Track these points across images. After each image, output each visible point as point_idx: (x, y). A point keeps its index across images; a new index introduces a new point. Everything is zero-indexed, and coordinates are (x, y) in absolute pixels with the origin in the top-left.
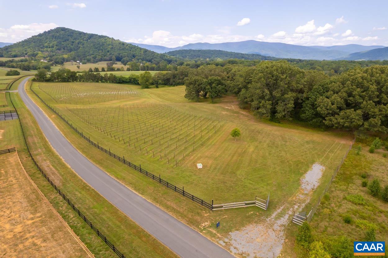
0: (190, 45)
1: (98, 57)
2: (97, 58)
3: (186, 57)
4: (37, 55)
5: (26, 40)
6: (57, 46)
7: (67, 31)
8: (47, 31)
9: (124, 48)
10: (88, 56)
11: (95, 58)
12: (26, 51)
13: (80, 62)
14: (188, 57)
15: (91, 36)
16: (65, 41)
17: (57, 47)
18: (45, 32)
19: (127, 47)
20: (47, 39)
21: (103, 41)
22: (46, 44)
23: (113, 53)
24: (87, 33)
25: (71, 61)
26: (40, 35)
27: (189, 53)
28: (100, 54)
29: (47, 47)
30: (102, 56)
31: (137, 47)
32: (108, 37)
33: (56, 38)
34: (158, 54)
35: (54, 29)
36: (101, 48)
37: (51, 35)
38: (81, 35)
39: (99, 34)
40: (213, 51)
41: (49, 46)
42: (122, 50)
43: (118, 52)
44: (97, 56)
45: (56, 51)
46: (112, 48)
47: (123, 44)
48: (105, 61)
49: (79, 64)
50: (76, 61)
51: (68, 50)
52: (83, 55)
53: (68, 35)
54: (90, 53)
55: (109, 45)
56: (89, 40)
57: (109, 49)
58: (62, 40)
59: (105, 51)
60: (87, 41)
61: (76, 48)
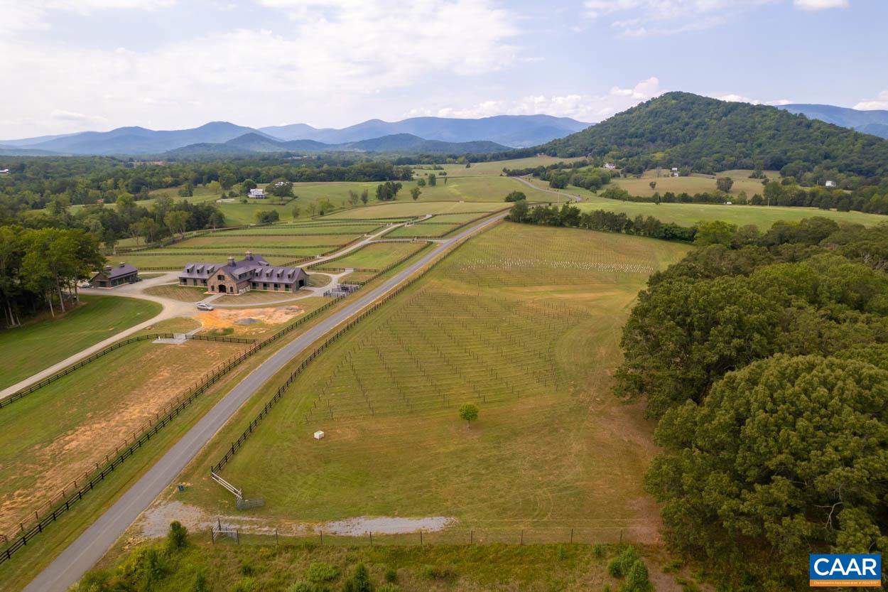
7: (684, 99)
8: (645, 102)
10: (706, 155)
11: (720, 161)
13: (678, 170)
15: (733, 108)
16: (671, 121)
19: (818, 133)
21: (758, 118)
24: (725, 102)
25: (658, 167)
28: (737, 152)
29: (632, 136)
30: (738, 157)
32: (775, 108)
33: (656, 117)
35: (659, 96)
36: (746, 136)
37: (648, 110)
38: (711, 107)
41: (637, 133)
42: (796, 141)
43: (783, 147)
44: (726, 156)
45: (645, 145)
46: (773, 137)
47: (809, 125)
48: (743, 168)
49: (673, 175)
50: (671, 169)
51: (670, 141)
52: (695, 153)
53: (682, 110)
54: (714, 149)
55: (769, 128)
56: (724, 118)
57: (764, 139)
58: (666, 120)
59: (752, 144)
60: (719, 120)
61: (688, 138)
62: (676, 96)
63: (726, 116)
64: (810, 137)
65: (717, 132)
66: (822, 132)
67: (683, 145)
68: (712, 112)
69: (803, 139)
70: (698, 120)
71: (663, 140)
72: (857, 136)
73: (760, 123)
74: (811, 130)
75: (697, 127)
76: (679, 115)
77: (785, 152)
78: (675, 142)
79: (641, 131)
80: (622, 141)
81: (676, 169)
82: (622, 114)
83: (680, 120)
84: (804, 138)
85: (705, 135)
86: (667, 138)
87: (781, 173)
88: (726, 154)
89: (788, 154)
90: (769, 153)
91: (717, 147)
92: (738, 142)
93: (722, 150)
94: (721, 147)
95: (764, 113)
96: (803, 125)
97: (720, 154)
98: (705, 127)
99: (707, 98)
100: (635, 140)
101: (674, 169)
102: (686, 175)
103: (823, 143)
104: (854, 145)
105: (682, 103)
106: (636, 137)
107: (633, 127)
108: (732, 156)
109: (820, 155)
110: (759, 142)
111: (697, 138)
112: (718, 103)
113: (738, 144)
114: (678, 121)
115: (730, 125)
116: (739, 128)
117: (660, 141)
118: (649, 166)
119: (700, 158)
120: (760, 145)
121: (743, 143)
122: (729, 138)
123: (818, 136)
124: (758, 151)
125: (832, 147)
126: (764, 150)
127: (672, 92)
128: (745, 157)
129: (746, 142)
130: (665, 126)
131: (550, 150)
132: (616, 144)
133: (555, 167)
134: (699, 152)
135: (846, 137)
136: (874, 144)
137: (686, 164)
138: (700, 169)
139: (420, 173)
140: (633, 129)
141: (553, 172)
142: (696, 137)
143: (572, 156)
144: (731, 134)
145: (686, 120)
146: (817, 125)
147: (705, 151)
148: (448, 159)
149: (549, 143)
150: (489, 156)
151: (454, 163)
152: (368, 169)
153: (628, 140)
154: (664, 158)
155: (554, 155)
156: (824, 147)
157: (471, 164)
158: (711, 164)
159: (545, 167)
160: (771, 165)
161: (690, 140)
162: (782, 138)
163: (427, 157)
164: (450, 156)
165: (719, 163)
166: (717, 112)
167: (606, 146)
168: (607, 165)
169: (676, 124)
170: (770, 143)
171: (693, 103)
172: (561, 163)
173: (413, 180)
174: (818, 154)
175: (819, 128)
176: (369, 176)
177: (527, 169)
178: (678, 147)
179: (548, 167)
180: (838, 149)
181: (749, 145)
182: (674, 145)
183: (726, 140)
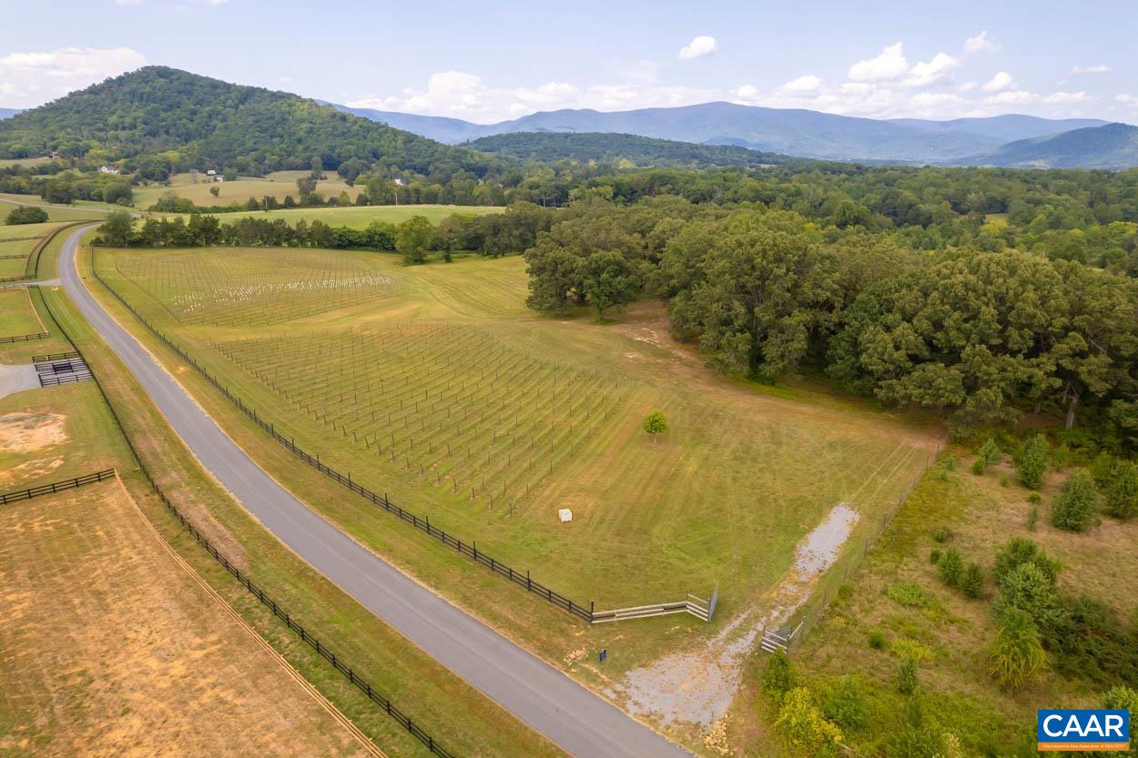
0: (540, 116)
1: (272, 159)
2: (267, 162)
3: (529, 155)
4: (87, 151)
5: (51, 103)
6: (146, 123)
7: (174, 77)
8: (114, 78)
9: (345, 130)
10: (241, 154)
11: (260, 160)
12: (53, 139)
13: (217, 174)
14: (534, 154)
15: (249, 94)
16: (170, 108)
17: (147, 128)
18: (109, 82)
19: (356, 127)
20: (115, 101)
21: (285, 108)
22: (113, 119)
23: (313, 147)
24: (234, 85)
25: (191, 171)
26: (94, 90)
27: (538, 144)
28: (277, 150)
29: (116, 127)
30: (280, 156)
31: (383, 126)
32: (300, 97)
33: (142, 100)
34: (447, 148)
35: (134, 70)
36: (279, 129)
37: (126, 89)
38: (218, 91)
39: (269, 89)
40: (605, 136)
41: (122, 123)
42: (338, 136)
43: (328, 143)
44: (266, 154)
45: (143, 140)
46: (311, 131)
47: (344, 118)
48: (292, 169)
49: (215, 180)
50: (207, 172)
51: (180, 136)
52: (225, 152)
53: (179, 92)
54: (247, 146)
55: (302, 121)
56: (241, 106)
57: (302, 133)
58: (160, 106)
59: (290, 139)
60: (236, 107)
61: (204, 131)
62: (164, 73)
63: (243, 104)
64: (349, 131)
65: (240, 123)
66: (361, 126)
67: (201, 141)
68: (222, 98)
69: (343, 134)
70: (210, 108)
71: (167, 133)
72: (395, 133)
73: (289, 114)
74: (349, 124)
75: (210, 116)
76: (178, 99)
77: (333, 148)
78: (187, 138)
79: (128, 120)
80: (102, 134)
81: (213, 172)
82: (80, 94)
83: (183, 107)
84: (345, 133)
85: (226, 127)
86: (172, 130)
87: (340, 174)
88: (265, 152)
89: (337, 152)
90: (315, 149)
91: (249, 144)
92: (272, 137)
93: (258, 146)
94: (255, 143)
95: (288, 101)
96: (337, 117)
97: (258, 152)
98: (220, 117)
99: (207, 78)
100: (122, 134)
101: (210, 172)
102: (233, 179)
103: (365, 138)
104: (396, 142)
105: (175, 83)
106: (124, 128)
107: (112, 114)
108: (273, 155)
110: (297, 137)
111: (217, 132)
112: (228, 87)
113: (275, 140)
114: (179, 107)
115: (253, 115)
116: (267, 119)
117: (166, 136)
118: (173, 168)
119: (235, 157)
120: (300, 141)
121: (280, 139)
122: (260, 132)
123: (358, 130)
124: (300, 147)
125: (376, 143)
126: (309, 147)
127: (153, 67)
128: (289, 155)
129: (282, 137)
130: (163, 115)
134: (229, 151)
135: (385, 133)
137: (223, 165)
138: (243, 171)
142: (214, 130)
144: (261, 127)
145: (191, 107)
146: (352, 119)
147: (237, 149)
153: (112, 132)
154: (186, 159)
156: (369, 143)
158: (253, 164)
161: (208, 133)
162: (321, 133)
165: (261, 163)
166: (230, 98)
167: (79, 140)
168: (104, 169)
169: (178, 112)
170: (311, 139)
171: (192, 85)
174: (368, 152)
175: (355, 123)
178: (195, 144)
180: (383, 146)
181: (286, 140)
182: (187, 141)
183: (257, 134)
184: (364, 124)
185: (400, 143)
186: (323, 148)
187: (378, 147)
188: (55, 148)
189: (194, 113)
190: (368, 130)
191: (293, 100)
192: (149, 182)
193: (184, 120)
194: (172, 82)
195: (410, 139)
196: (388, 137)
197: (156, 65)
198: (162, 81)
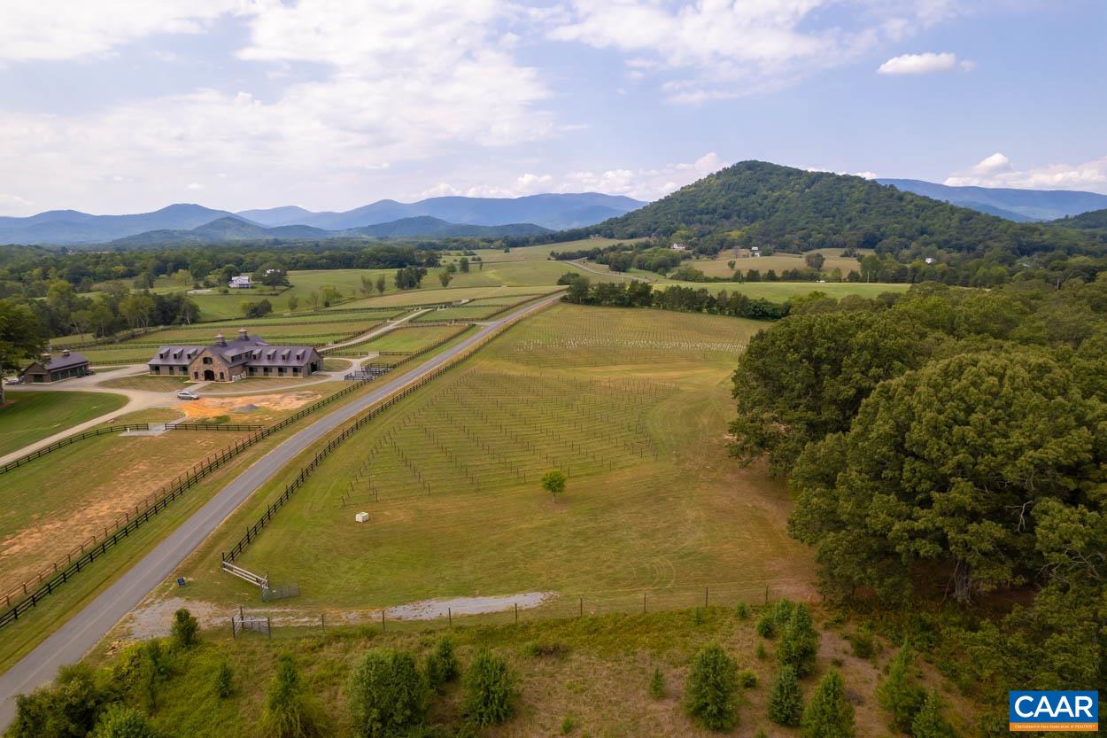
1: (817, 237)
2: (811, 240)
6: (724, 208)
7: (760, 168)
8: (715, 173)
9: (898, 209)
10: (790, 232)
13: (758, 250)
15: (817, 178)
16: (747, 194)
17: (724, 212)
19: (912, 206)
21: (845, 190)
23: (859, 226)
26: (698, 184)
28: (825, 228)
29: (702, 212)
30: (827, 234)
31: (941, 205)
32: (863, 179)
33: (728, 189)
34: (1011, 224)
35: (731, 166)
36: (834, 210)
37: (719, 181)
38: (791, 177)
39: (837, 173)
41: (708, 208)
42: (889, 215)
43: (876, 222)
44: (813, 233)
45: (718, 222)
46: (864, 211)
47: (901, 198)
48: (833, 247)
49: (753, 255)
50: (750, 248)
51: (747, 218)
52: (777, 230)
53: (759, 181)
54: (799, 225)
55: (857, 202)
56: (807, 190)
57: (854, 213)
58: (740, 194)
59: (841, 219)
60: (802, 192)
61: (768, 213)
62: (751, 166)
63: (809, 187)
64: (903, 210)
65: (800, 205)
66: (916, 205)
67: (763, 222)
68: (792, 183)
69: (895, 213)
70: (779, 193)
71: (739, 216)
72: (953, 210)
73: (848, 195)
74: (904, 203)
75: (777, 200)
76: (756, 187)
77: (878, 228)
78: (752, 219)
79: (712, 206)
80: (690, 218)
81: (756, 248)
82: (689, 187)
83: (757, 193)
84: (898, 212)
85: (786, 209)
86: (743, 213)
87: (876, 251)
88: (812, 231)
89: (882, 230)
90: (860, 228)
91: (802, 223)
92: (824, 217)
93: (807, 226)
94: (807, 223)
95: (850, 183)
96: (895, 197)
97: (805, 231)
98: (786, 200)
99: (786, 167)
100: (706, 218)
101: (754, 248)
102: (769, 255)
103: (918, 217)
104: (951, 220)
105: (758, 173)
106: (707, 213)
107: (703, 201)
108: (819, 233)
109: (916, 230)
110: (848, 216)
111: (778, 214)
112: (799, 173)
113: (826, 219)
114: (755, 194)
115: (815, 198)
116: (825, 201)
117: (736, 218)
118: (725, 245)
119: (783, 235)
120: (849, 220)
121: (831, 218)
122: (815, 213)
123: (911, 209)
124: (848, 226)
125: (928, 221)
126: (855, 226)
127: (746, 162)
128: (835, 234)
129: (834, 216)
130: (740, 201)
131: (606, 230)
132: (684, 222)
133: (613, 249)
134: (782, 229)
135: (942, 211)
136: (971, 218)
137: (767, 242)
138: (784, 248)
139: (449, 258)
140: (703, 205)
141: (612, 255)
142: (777, 211)
143: (632, 236)
144: (817, 209)
145: (765, 193)
146: (910, 197)
147: (789, 228)
148: (481, 244)
149: (604, 223)
150: (532, 239)
151: (489, 248)
152: (383, 253)
153: (698, 216)
154: (741, 237)
155: (611, 237)
156: (920, 221)
157: (511, 249)
158: (797, 242)
159: (602, 249)
160: (864, 243)
161: (770, 215)
162: (873, 212)
163: (456, 241)
164: (484, 240)
165: (805, 241)
166: (799, 184)
167: (673, 224)
168: (675, 246)
169: (753, 197)
170: (860, 218)
171: (771, 174)
172: (619, 245)
173: (440, 266)
174: (914, 230)
175: (912, 201)
176: (384, 262)
177: (580, 252)
178: (757, 225)
179: (605, 249)
180: (934, 225)
181: (837, 220)
182: (752, 222)
183: (812, 215)
184: (923, 202)
185: (955, 222)
186: (868, 226)
187: (929, 225)
188: (655, 230)
189: (765, 198)
190: (923, 208)
191: (855, 182)
192: (701, 256)
193: (756, 204)
194: (755, 173)
195: (969, 216)
196: (944, 215)
197: (748, 160)
198: (748, 172)
